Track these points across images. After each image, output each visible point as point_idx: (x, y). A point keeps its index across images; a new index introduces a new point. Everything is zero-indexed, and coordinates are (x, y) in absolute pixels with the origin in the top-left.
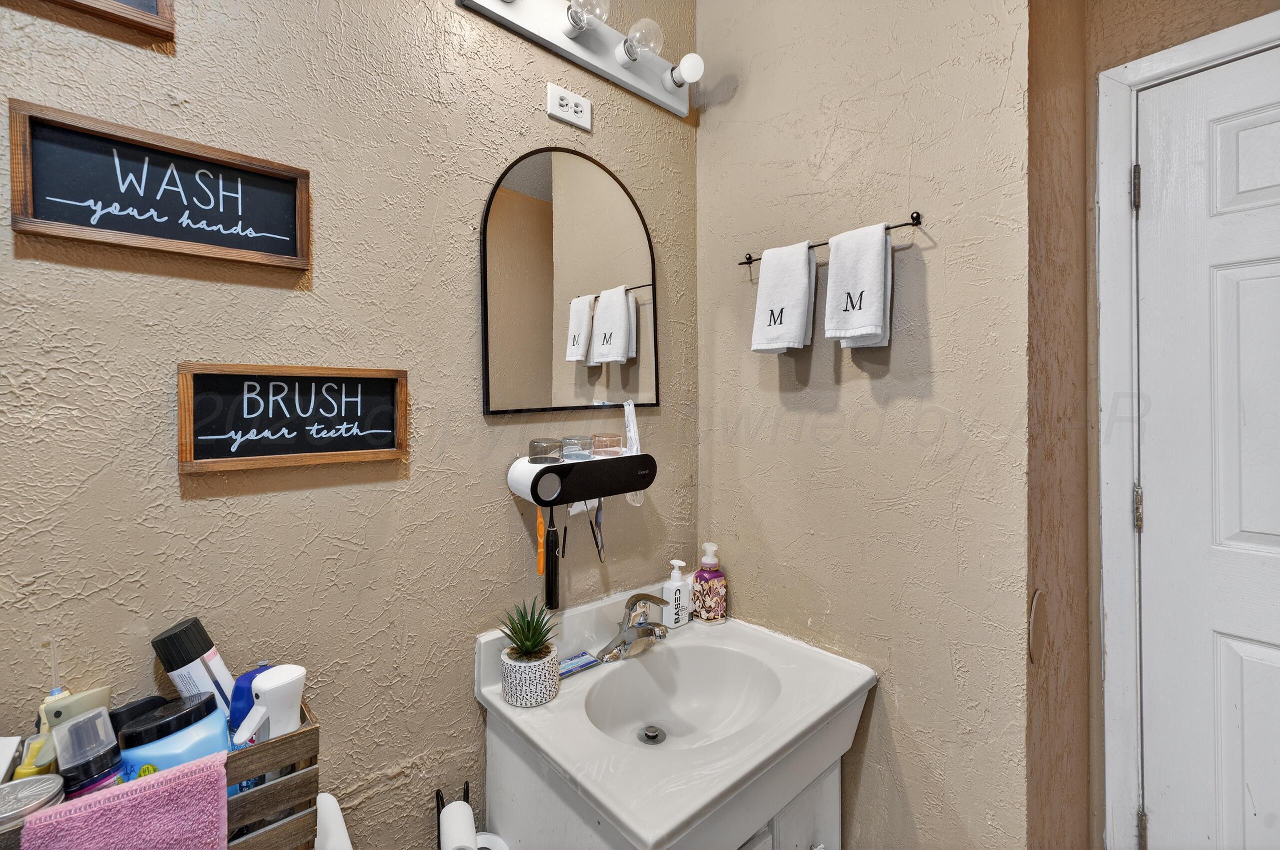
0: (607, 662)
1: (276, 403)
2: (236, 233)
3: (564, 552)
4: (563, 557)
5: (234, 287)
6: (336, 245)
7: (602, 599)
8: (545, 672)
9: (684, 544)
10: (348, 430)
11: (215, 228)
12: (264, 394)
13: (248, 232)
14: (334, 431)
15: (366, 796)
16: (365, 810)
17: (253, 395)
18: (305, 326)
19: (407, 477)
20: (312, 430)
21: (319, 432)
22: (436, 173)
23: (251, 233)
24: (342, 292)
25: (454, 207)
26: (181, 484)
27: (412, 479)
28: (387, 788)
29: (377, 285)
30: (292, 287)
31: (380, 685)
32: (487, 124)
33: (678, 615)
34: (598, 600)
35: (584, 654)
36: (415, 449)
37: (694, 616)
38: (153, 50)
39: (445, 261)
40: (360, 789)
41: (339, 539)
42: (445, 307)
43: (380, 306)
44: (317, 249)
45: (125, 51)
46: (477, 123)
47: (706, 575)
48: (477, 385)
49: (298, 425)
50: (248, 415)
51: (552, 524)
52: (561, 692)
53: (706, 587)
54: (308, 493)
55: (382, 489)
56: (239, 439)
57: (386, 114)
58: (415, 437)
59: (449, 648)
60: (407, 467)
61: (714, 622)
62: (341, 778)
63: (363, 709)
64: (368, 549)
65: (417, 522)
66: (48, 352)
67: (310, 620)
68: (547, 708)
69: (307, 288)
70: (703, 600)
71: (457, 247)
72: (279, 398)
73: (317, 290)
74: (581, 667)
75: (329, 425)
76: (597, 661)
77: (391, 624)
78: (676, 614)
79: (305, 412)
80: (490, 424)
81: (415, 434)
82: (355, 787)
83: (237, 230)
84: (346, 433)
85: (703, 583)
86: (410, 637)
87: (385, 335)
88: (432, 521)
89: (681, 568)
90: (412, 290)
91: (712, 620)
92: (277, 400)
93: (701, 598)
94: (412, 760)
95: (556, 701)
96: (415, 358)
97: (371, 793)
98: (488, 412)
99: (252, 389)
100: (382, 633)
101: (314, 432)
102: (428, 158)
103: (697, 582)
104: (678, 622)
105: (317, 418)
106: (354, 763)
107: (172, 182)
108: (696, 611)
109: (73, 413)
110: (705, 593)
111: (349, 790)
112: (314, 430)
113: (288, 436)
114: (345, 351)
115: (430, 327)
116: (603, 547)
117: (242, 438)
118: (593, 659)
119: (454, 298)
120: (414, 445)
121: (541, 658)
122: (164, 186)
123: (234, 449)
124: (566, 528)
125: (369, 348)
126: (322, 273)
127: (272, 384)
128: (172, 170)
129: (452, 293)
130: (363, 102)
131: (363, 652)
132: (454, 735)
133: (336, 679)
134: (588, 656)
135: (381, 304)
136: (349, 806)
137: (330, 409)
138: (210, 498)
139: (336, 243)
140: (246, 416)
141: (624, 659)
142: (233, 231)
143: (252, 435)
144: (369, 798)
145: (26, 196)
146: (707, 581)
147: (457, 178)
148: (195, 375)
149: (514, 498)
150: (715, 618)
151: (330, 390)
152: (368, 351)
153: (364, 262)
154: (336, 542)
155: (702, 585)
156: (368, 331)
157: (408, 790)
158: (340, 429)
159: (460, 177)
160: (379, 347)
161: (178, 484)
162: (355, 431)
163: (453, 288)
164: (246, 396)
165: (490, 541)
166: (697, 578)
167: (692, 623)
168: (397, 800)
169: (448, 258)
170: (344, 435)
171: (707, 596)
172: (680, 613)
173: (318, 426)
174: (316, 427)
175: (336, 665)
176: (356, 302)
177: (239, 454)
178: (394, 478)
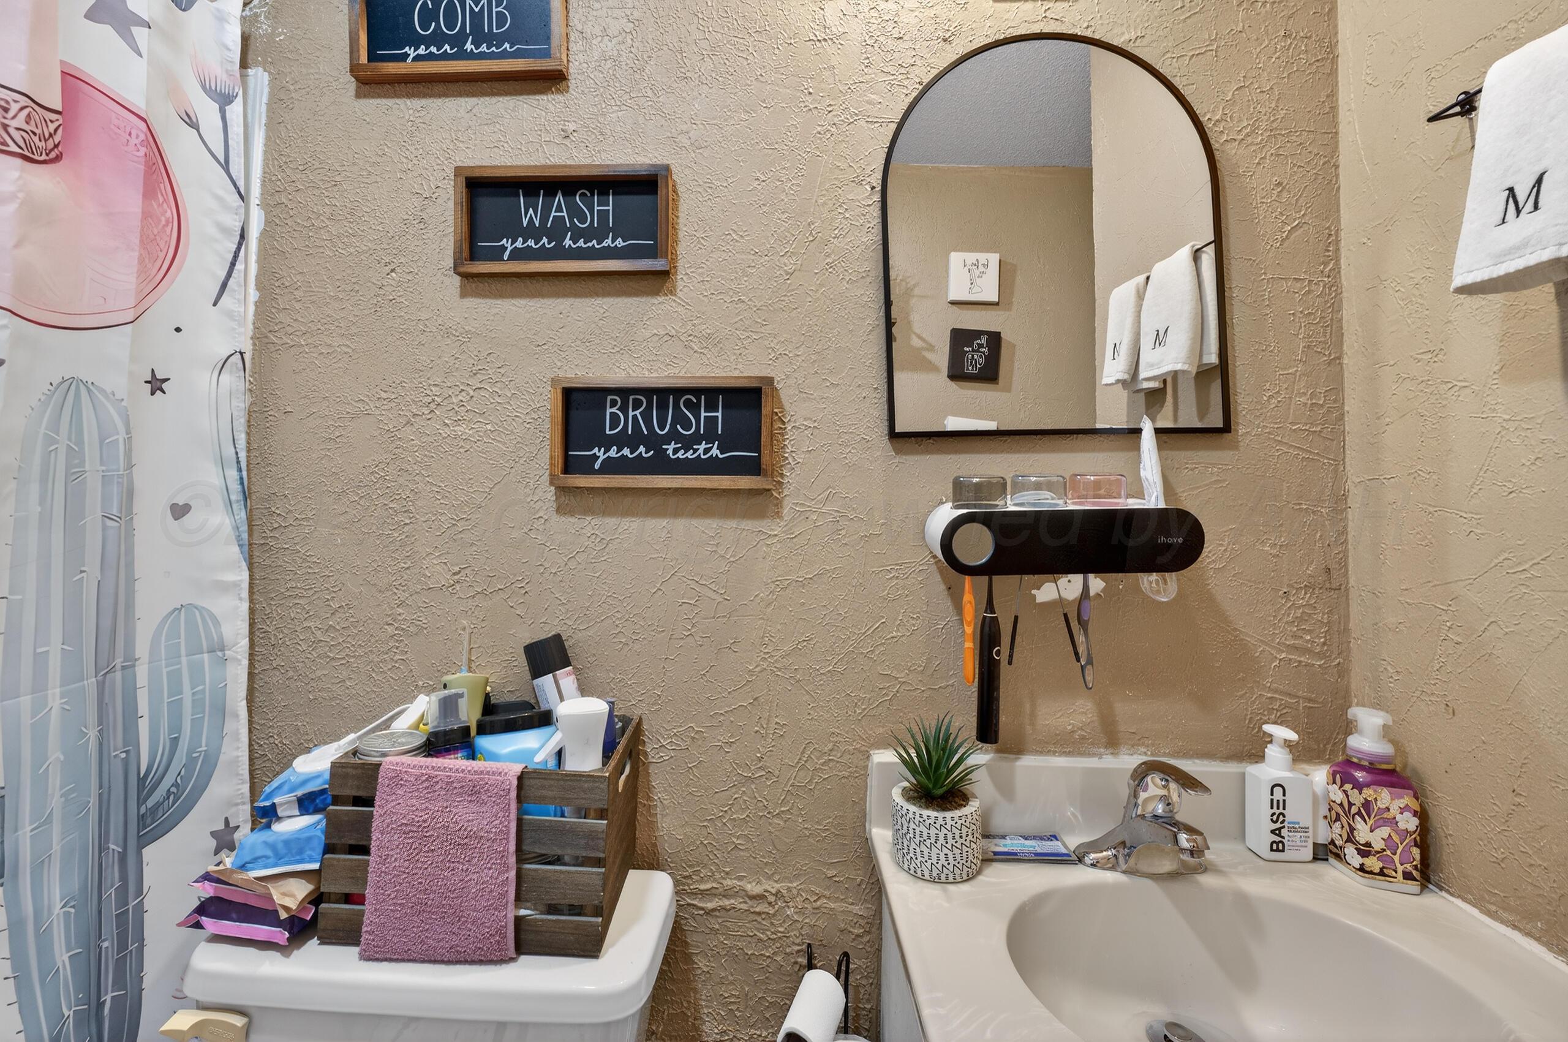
0: (1093, 865)
1: (635, 417)
2: (606, 245)
3: (1011, 656)
4: (1010, 663)
5: (605, 300)
6: (702, 241)
7: (1100, 756)
8: (944, 831)
9: (1310, 700)
10: (706, 451)
11: (590, 244)
12: (624, 409)
13: (617, 242)
14: (691, 451)
15: (721, 903)
16: (720, 920)
17: (614, 410)
18: (667, 334)
19: (778, 515)
20: (668, 449)
21: (676, 451)
22: (819, 129)
23: (620, 243)
24: (707, 292)
25: (844, 166)
26: (556, 499)
27: (786, 519)
28: (744, 906)
29: (746, 279)
30: (656, 293)
31: (740, 772)
32: (891, 44)
33: (1279, 835)
34: (1094, 755)
35: (1055, 837)
36: (791, 478)
37: (1324, 852)
38: (553, 93)
39: (831, 237)
40: (714, 891)
41: (697, 582)
42: (831, 296)
43: (749, 303)
44: (682, 249)
45: (533, 101)
46: (876, 48)
47: (1359, 775)
48: (879, 396)
49: (654, 442)
50: (610, 431)
51: (990, 606)
52: (980, 878)
53: (1357, 798)
54: (666, 521)
55: (747, 528)
56: (601, 454)
57: (759, 77)
58: (789, 463)
59: (829, 755)
60: (779, 503)
61: (1380, 882)
62: (694, 868)
63: (719, 794)
64: (729, 600)
65: (790, 575)
66: (475, 374)
67: (664, 668)
68: (945, 891)
69: (671, 293)
70: (1349, 824)
71: (847, 216)
72: (637, 412)
73: (680, 293)
74: (1037, 854)
75: (688, 444)
76: (1068, 855)
77: (755, 699)
78: (1273, 832)
79: (662, 429)
80: (898, 452)
81: (790, 460)
82: (708, 886)
83: (608, 242)
84: (704, 455)
85: (1348, 787)
86: (777, 723)
87: (754, 337)
88: (811, 578)
89: (1287, 744)
90: (788, 279)
91: (1371, 873)
92: (636, 415)
93: (1344, 820)
94: (777, 886)
95: (965, 887)
96: (790, 363)
97: (726, 903)
98: (894, 436)
99: (613, 403)
100: (744, 708)
101: (670, 452)
102: (810, 112)
103: (1334, 782)
104: (1277, 850)
105: (674, 436)
106: (708, 855)
107: (559, 209)
108: (1332, 842)
109: (487, 426)
110: (1354, 810)
111: (702, 887)
112: (670, 448)
113: (644, 455)
114: (708, 359)
115: (811, 322)
116: (1090, 661)
117: (604, 454)
118: (1064, 851)
119: (845, 283)
120: (788, 474)
121: (945, 809)
122: (553, 214)
123: (597, 466)
124: (1016, 618)
125: (735, 354)
126: (687, 274)
127: (631, 398)
128: (559, 197)
129: (841, 277)
130: (734, 73)
131: (720, 724)
132: (835, 879)
133: (690, 746)
134: (1059, 843)
135: (750, 300)
136: (701, 905)
137: (687, 425)
138: (579, 515)
139: (702, 238)
140: (608, 432)
141: (1124, 872)
142: (604, 244)
143: (613, 453)
144: (723, 908)
145: (461, 244)
146: (1359, 786)
147: (847, 128)
148: (563, 388)
149: (936, 563)
150: (1381, 873)
151: (688, 404)
152: (735, 357)
153: (730, 254)
154: (693, 585)
155: (1345, 792)
156: (734, 334)
157: (772, 924)
158: (699, 449)
159: (852, 125)
160: (747, 351)
161: (554, 498)
162: (715, 452)
163: (842, 270)
164: (609, 411)
165: (896, 619)
166: (1334, 775)
167: (1320, 866)
168: (758, 930)
169: (836, 232)
170: (703, 457)
171: (1357, 818)
172: (1284, 832)
173: (675, 444)
174: (673, 446)
175: (691, 729)
176: (722, 301)
177: (602, 471)
178: (761, 515)
